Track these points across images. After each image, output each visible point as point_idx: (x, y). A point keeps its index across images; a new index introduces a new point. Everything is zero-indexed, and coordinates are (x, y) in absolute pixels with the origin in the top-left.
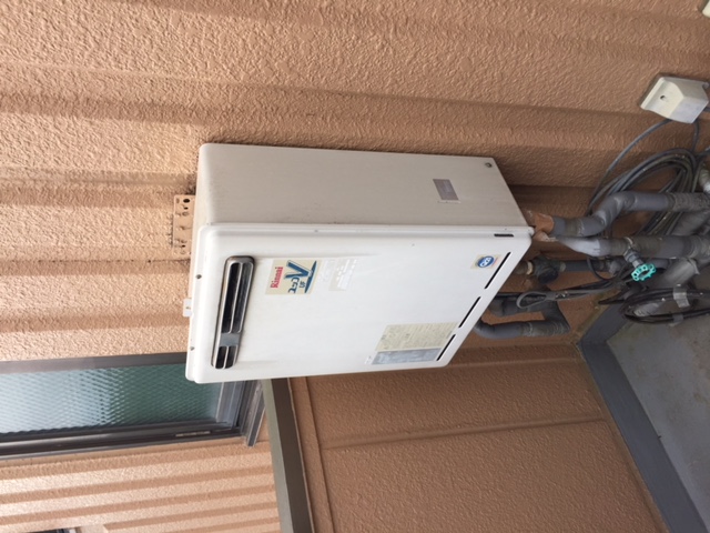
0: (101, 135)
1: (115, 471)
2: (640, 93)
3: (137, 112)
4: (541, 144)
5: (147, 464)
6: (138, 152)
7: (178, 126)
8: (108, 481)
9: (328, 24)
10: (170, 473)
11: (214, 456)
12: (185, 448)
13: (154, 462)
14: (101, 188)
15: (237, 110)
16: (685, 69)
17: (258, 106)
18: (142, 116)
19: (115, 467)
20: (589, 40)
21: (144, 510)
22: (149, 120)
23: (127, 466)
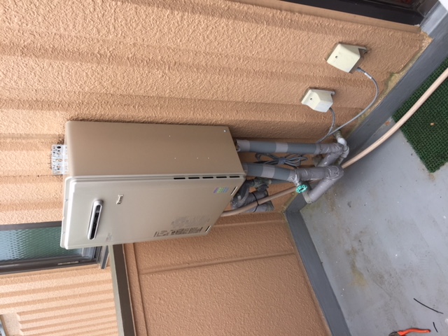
0: (8, 117)
1: (22, 284)
2: (301, 96)
3: (28, 105)
4: (253, 119)
5: (41, 280)
6: (29, 124)
7: (52, 112)
8: (18, 290)
9: (132, 65)
10: (55, 284)
11: (81, 275)
12: (64, 271)
13: (45, 279)
14: (8, 140)
15: (85, 103)
16: (322, 85)
17: (97, 101)
18: (31, 107)
19: (22, 282)
20: (272, 72)
21: (41, 304)
22: (35, 109)
23: (29, 282)
